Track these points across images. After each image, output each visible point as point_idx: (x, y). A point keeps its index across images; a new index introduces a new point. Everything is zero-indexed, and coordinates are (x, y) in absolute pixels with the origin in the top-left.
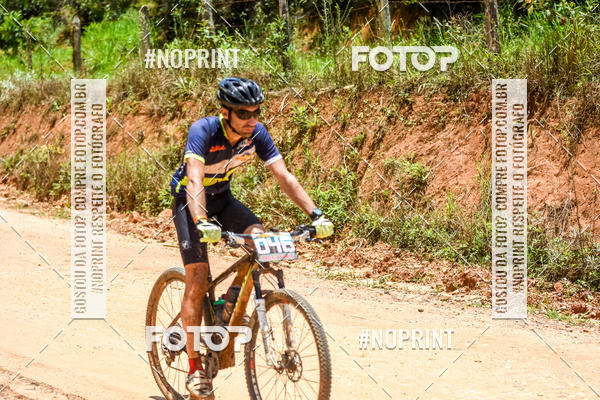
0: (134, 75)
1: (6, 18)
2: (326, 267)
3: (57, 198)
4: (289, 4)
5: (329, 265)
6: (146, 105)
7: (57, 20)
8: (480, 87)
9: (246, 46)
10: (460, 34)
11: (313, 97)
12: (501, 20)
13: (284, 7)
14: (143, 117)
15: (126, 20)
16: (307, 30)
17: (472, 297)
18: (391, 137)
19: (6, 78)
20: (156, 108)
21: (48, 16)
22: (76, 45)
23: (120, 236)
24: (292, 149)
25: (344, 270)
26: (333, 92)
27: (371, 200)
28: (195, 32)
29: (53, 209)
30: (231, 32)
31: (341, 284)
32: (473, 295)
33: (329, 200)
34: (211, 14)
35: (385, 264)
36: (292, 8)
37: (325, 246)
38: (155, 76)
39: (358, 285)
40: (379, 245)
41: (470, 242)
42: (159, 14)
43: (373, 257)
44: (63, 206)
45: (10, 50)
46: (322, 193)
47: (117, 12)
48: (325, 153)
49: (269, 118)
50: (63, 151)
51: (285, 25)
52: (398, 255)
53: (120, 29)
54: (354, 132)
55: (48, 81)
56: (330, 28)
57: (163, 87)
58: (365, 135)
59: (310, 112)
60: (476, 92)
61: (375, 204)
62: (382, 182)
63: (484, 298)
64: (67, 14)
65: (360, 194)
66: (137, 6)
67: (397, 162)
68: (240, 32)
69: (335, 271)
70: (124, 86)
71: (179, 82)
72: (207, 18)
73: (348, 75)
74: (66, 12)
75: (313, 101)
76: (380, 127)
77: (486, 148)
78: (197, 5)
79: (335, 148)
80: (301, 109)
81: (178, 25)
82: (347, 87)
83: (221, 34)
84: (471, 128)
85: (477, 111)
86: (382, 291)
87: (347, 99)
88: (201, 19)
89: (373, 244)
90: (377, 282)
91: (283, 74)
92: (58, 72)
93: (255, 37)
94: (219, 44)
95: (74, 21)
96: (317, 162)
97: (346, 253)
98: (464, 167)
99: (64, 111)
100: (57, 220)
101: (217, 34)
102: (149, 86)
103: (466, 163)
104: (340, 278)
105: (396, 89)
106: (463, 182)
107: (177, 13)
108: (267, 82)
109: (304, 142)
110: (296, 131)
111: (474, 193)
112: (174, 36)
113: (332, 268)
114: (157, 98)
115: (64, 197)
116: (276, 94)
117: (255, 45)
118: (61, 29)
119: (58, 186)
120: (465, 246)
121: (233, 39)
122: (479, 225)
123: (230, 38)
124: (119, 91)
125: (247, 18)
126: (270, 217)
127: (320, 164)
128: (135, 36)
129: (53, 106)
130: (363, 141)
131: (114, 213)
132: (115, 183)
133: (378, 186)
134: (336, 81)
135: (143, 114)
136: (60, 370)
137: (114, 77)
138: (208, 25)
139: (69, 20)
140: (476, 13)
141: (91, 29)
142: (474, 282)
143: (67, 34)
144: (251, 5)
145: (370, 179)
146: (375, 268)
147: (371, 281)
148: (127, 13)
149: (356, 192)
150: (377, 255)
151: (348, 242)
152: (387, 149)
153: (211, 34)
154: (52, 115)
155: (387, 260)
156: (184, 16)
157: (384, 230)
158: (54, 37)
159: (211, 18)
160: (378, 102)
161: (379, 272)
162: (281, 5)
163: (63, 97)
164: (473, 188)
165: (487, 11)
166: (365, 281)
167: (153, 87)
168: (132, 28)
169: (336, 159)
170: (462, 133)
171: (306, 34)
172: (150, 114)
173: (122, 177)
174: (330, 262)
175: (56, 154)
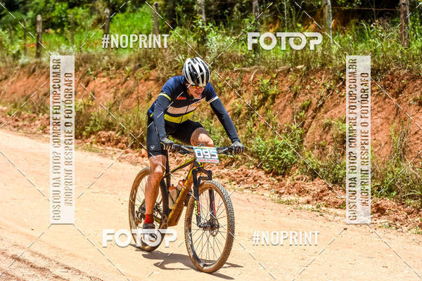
0: (146, 52)
1: (56, 7)
2: (278, 195)
3: (88, 137)
4: (260, 6)
5: (281, 194)
6: (154, 73)
7: (93, 10)
8: (394, 71)
9: (227, 34)
10: (381, 32)
11: (274, 73)
12: (410, 24)
13: (256, 7)
14: (152, 82)
15: (143, 12)
16: (271, 25)
17: (382, 221)
18: (329, 104)
19: (54, 50)
20: (161, 76)
21: (87, 7)
22: (106, 28)
23: (132, 166)
24: (258, 109)
25: (291, 198)
26: (289, 71)
27: (312, 148)
28: (192, 23)
29: (85, 145)
30: (217, 24)
31: (289, 207)
32: (384, 220)
33: (283, 147)
34: (204, 10)
35: (321, 195)
36: (262, 9)
37: (279, 180)
38: (162, 53)
39: (301, 209)
40: (317, 181)
41: (382, 181)
42: (166, 9)
43: (313, 189)
44: (91, 143)
45: (59, 30)
46: (278, 142)
47: (136, 7)
48: (281, 114)
49: (242, 86)
50: (94, 103)
51: (256, 21)
52: (330, 189)
53: (138, 18)
54: (303, 100)
55: (85, 53)
56: (288, 25)
57: (167, 62)
58: (311, 102)
59: (271, 84)
60: (392, 74)
61: (316, 151)
62: (321, 136)
63: (391, 222)
64: (100, 6)
65: (305, 143)
66: (151, 2)
67: (333, 122)
68: (224, 24)
69: (285, 198)
70: (139, 59)
71: (179, 58)
72: (201, 13)
73: (300, 59)
74: (100, 5)
75: (274, 76)
76: (322, 97)
77: (396, 115)
78: (194, 4)
79: (288, 110)
80: (266, 81)
81: (179, 18)
82: (299, 67)
83: (211, 25)
84: (387, 100)
85: (391, 88)
86: (318, 214)
87: (299, 75)
88: (196, 14)
89: (313, 180)
90: (315, 207)
91: (253, 56)
92: (92, 47)
93: (234, 29)
94: (208, 32)
95: (106, 11)
96: (275, 119)
97: (293, 186)
98: (381, 127)
99: (96, 75)
100: (87, 153)
101: (208, 25)
102: (157, 60)
103: (382, 125)
104: (289, 203)
105: (334, 70)
106: (380, 138)
107: (179, 9)
108: (242, 61)
109: (266, 104)
110: (261, 96)
111: (387, 146)
112: (176, 25)
113: (283, 196)
114: (162, 69)
115: (93, 136)
116: (248, 69)
117: (234, 34)
118: (95, 17)
119: (89, 129)
120: (379, 184)
121: (219, 29)
122: (389, 169)
123: (217, 28)
124: (135, 63)
125: (229, 14)
126: (240, 157)
127: (277, 121)
128: (149, 24)
129: (88, 72)
130: (309, 105)
131: (129, 150)
132: (130, 128)
133: (318, 138)
134: (291, 62)
135: (152, 80)
136: (86, 259)
137: (132, 53)
138: (201, 18)
139: (101, 10)
140: (393, 18)
141: (117, 18)
142: (384, 210)
143: (100, 21)
144: (232, 5)
145: (313, 133)
146: (313, 197)
147: (310, 206)
148: (144, 7)
149: (302, 142)
150: (315, 187)
151: (295, 178)
152: (326, 112)
153: (203, 25)
154: (87, 78)
155: (322, 191)
156: (184, 11)
157: (321, 170)
158: (90, 22)
159: (204, 13)
160: (321, 78)
161: (316, 200)
162: (254, 6)
163: (95, 65)
164: (386, 143)
165: (402, 16)
166: (306, 206)
167: (160, 60)
168: (146, 19)
169: (289, 118)
170: (380, 103)
171: (271, 28)
172: (157, 80)
173: (135, 124)
174: (282, 191)
175: (89, 106)
